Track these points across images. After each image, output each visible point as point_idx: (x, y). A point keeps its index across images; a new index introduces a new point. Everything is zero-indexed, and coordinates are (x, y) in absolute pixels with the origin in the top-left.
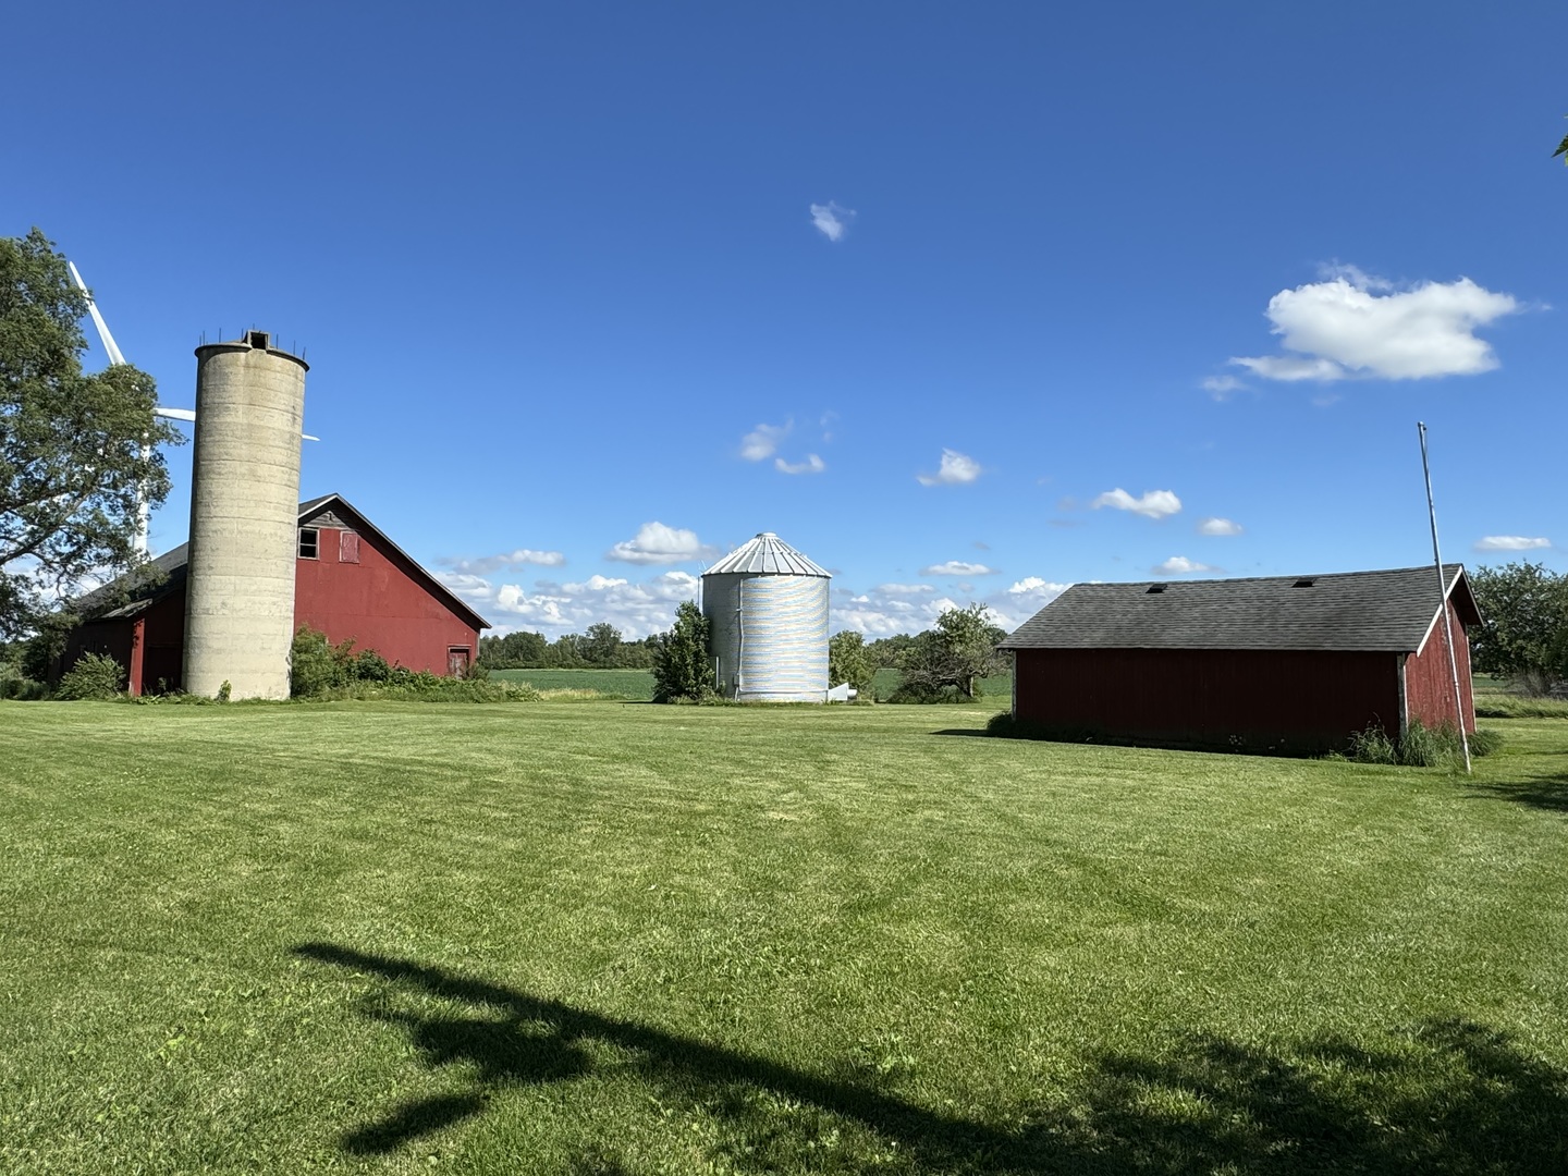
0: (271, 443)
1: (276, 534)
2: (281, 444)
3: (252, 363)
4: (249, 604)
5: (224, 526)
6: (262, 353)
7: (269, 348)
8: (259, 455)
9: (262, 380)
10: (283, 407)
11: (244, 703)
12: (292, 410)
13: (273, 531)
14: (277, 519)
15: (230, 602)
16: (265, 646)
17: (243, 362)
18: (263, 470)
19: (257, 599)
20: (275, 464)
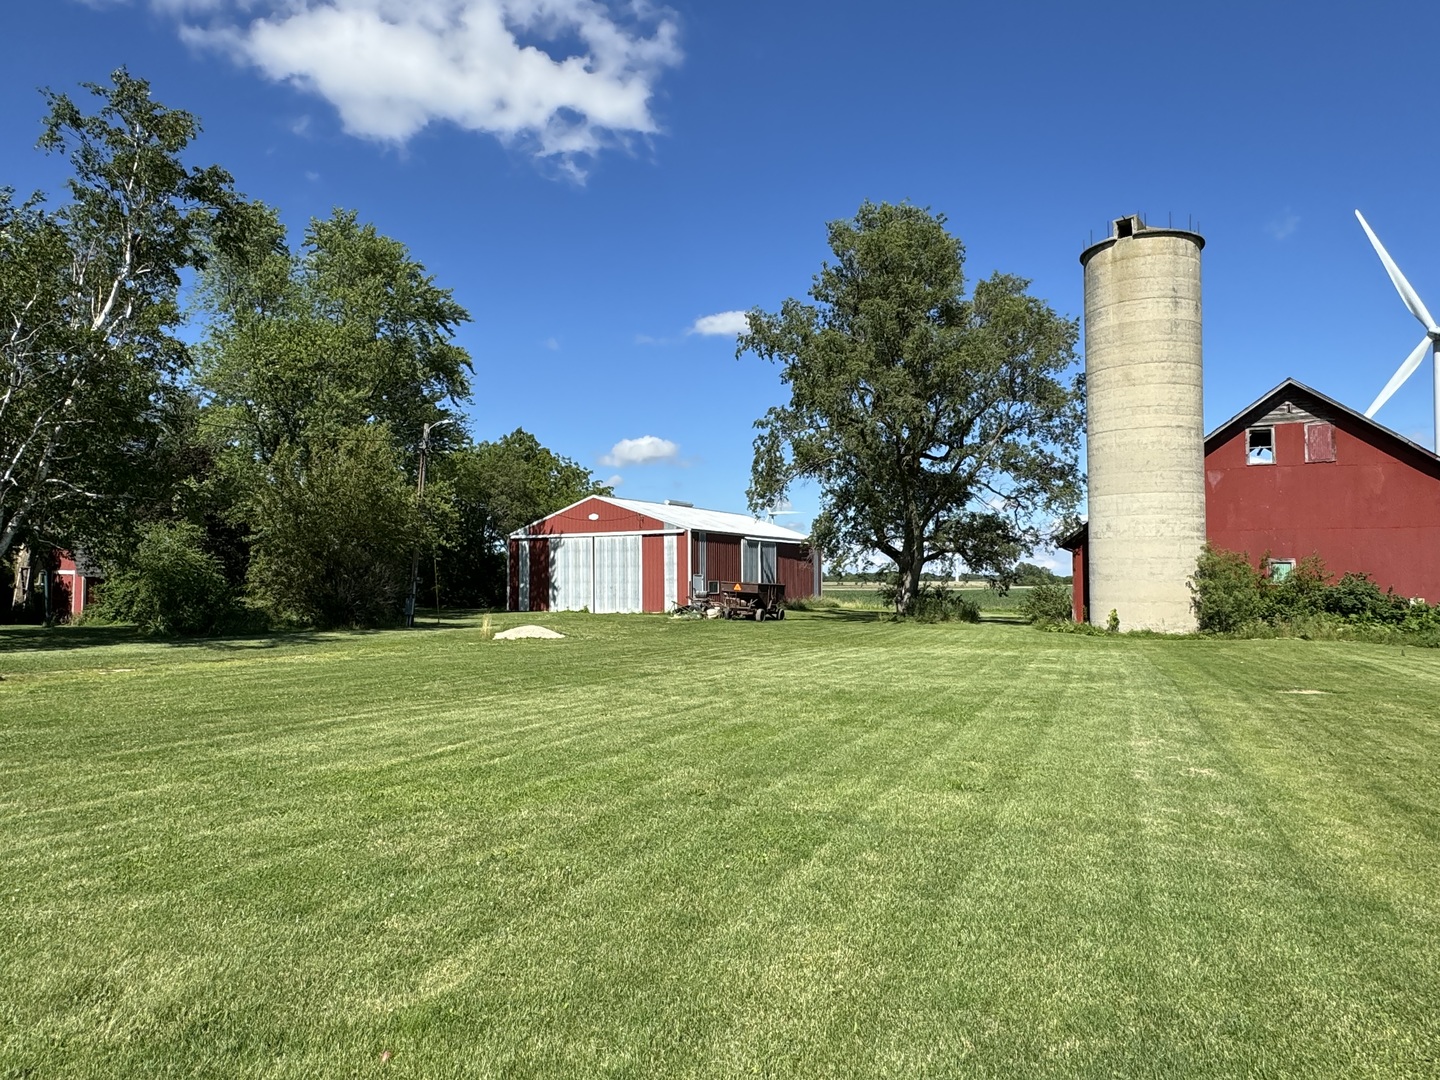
0: (1145, 338)
1: (1159, 442)
2: (1158, 336)
3: (1118, 256)
4: (1133, 525)
5: (1104, 441)
6: (1128, 241)
7: (1134, 232)
8: (1133, 356)
9: (1131, 270)
10: (1158, 293)
11: (1133, 635)
12: (1173, 294)
13: (1155, 439)
14: (1160, 423)
15: (1113, 523)
16: (1153, 571)
17: (1110, 258)
18: (1138, 372)
19: (1141, 518)
20: (1153, 361)
